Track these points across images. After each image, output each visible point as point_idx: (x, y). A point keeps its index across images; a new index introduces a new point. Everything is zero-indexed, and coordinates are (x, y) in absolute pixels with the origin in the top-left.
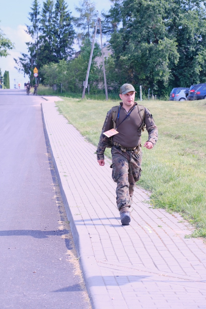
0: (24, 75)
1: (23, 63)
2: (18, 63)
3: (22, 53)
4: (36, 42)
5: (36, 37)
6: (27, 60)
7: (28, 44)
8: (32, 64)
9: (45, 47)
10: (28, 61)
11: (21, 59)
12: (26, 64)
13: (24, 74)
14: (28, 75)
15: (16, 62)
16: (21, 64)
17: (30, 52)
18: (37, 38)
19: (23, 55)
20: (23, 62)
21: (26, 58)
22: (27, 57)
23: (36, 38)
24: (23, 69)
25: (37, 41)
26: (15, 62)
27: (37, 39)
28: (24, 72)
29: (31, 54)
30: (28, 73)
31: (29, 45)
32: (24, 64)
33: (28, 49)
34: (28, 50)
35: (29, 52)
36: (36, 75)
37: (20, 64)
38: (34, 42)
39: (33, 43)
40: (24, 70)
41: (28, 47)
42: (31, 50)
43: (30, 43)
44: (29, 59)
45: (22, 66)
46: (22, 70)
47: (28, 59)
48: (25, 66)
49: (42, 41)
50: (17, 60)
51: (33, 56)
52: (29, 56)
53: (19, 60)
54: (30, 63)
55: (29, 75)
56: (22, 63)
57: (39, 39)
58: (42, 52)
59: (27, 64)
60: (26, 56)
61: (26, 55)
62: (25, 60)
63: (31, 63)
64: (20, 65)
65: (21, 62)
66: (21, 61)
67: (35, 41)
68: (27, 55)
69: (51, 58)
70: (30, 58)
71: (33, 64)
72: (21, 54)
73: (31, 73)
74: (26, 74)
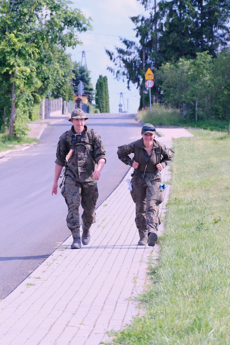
0: (127, 85)
1: (125, 59)
2: (114, 61)
3: (123, 40)
4: (151, 17)
5: (152, 5)
6: (134, 53)
7: (135, 19)
8: (144, 61)
9: (171, 26)
10: (135, 55)
11: (121, 51)
12: (132, 61)
13: (128, 83)
14: (136, 84)
15: (111, 58)
16: (122, 62)
17: (140, 37)
18: (155, 8)
19: (125, 42)
20: (126, 57)
21: (130, 48)
22: (133, 47)
23: (153, 8)
24: (126, 72)
25: (154, 13)
26: (109, 57)
27: (153, 10)
28: (127, 78)
29: (141, 41)
30: (135, 80)
31: (137, 22)
32: (128, 60)
33: (135, 30)
34: (135, 32)
35: (137, 36)
36: (150, 84)
37: (119, 61)
38: (147, 16)
39: (145, 19)
40: (126, 74)
41: (135, 27)
42: (142, 32)
43: (140, 18)
44: (138, 51)
45: (123, 65)
46: (124, 74)
47: (136, 51)
48: (129, 65)
49: (166, 14)
50: (113, 54)
51: (147, 46)
52: (139, 45)
53: (116, 54)
54: (140, 59)
55: (139, 85)
56: (123, 60)
57: (158, 9)
58: (166, 36)
59: (134, 61)
60: (132, 45)
61: (132, 43)
62: (130, 54)
63: (142, 60)
64: (118, 65)
65: (120, 57)
66: (121, 55)
67: (151, 14)
68: (134, 44)
69: (184, 48)
70: (141, 48)
71: (146, 63)
72: (122, 41)
73: (141, 80)
74: (131, 82)
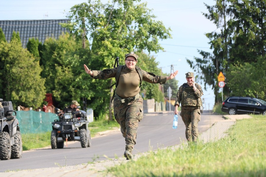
0: (204, 86)
1: (202, 66)
2: (194, 68)
3: (200, 51)
4: (222, 33)
5: (222, 24)
6: (209, 61)
7: (209, 35)
8: (217, 67)
9: (238, 39)
10: (210, 63)
11: (199, 60)
12: (207, 68)
13: (205, 85)
14: (212, 86)
15: (191, 66)
16: (200, 69)
17: (213, 49)
18: (225, 26)
19: (202, 53)
20: (203, 65)
21: (206, 58)
22: (208, 57)
23: (223, 26)
24: (203, 76)
25: (224, 30)
26: (190, 65)
27: (224, 28)
28: (204, 81)
29: (215, 52)
30: (211, 82)
31: (212, 37)
32: (205, 67)
33: (209, 43)
34: (210, 46)
35: (211, 48)
36: (222, 84)
37: (197, 68)
38: (219, 32)
39: (217, 35)
40: (204, 78)
41: (209, 41)
42: (215, 45)
43: (214, 34)
44: (213, 60)
45: (201, 71)
46: (201, 78)
47: (211, 60)
48: (206, 71)
49: (234, 30)
50: (192, 63)
51: (219, 56)
52: (213, 55)
53: (195, 63)
54: (214, 66)
55: (214, 86)
56: (201, 67)
57: (227, 27)
58: (234, 47)
59: (209, 68)
60: (207, 55)
61: (208, 54)
62: (206, 62)
63: (216, 67)
64: (197, 71)
65: (198, 65)
66: (199, 63)
67: (222, 30)
68: (209, 54)
69: (248, 56)
70: (214, 58)
71: (219, 69)
72: (199, 53)
73: (215, 82)
74: (207, 84)
